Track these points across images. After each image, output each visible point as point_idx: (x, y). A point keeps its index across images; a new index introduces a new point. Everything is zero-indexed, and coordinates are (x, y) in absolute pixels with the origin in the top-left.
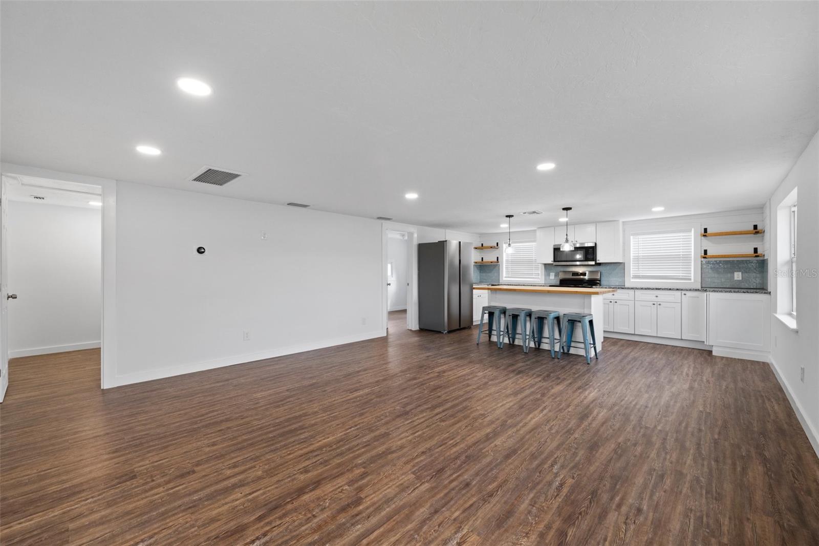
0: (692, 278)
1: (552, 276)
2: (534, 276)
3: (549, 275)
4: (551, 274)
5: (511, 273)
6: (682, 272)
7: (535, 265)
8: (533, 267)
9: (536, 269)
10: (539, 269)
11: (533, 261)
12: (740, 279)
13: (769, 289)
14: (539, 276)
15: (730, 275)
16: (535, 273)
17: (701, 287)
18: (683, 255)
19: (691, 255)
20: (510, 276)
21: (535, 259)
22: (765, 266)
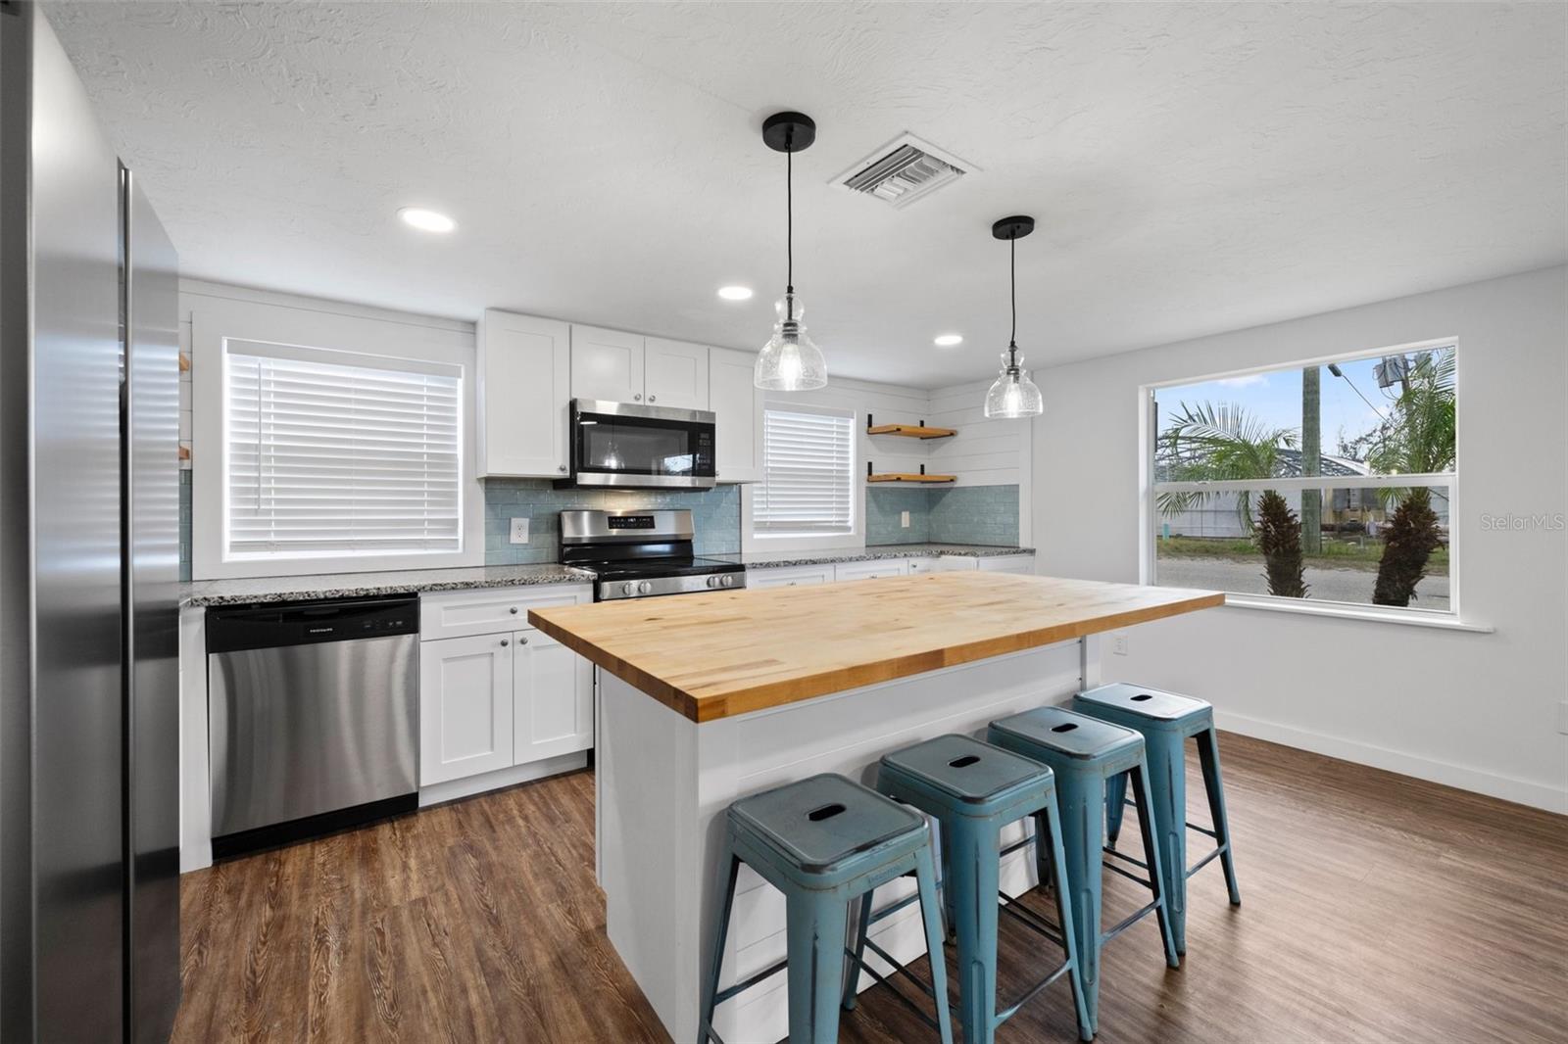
0: (851, 522)
1: (520, 533)
2: (426, 536)
3: (506, 529)
4: (515, 522)
5: (279, 522)
6: (834, 512)
7: (430, 484)
8: (422, 493)
9: (431, 503)
10: (455, 503)
11: (421, 465)
12: (908, 526)
13: (1023, 544)
14: (454, 531)
15: (897, 518)
16: (431, 521)
17: (867, 546)
18: (837, 471)
19: (847, 471)
20: (273, 538)
21: (430, 455)
22: (946, 500)
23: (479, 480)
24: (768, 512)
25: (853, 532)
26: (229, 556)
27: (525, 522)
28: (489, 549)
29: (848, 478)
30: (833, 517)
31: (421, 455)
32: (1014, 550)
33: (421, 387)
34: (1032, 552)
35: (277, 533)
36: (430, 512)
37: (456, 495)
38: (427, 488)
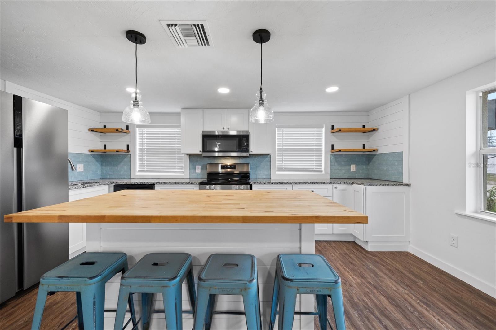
0: (323, 169)
1: (198, 170)
2: (176, 170)
3: (195, 169)
4: (197, 166)
5: (147, 166)
6: (314, 164)
7: (177, 156)
8: (175, 159)
9: (177, 161)
10: (183, 162)
11: (175, 151)
12: (355, 170)
13: (405, 181)
14: (183, 169)
15: (348, 167)
16: (177, 166)
17: (330, 178)
18: (316, 149)
19: (322, 148)
20: (146, 170)
21: (177, 149)
22: (374, 159)
23: (188, 155)
24: (284, 165)
25: (323, 173)
26: (138, 174)
27: (200, 167)
28: (190, 174)
29: (322, 151)
30: (314, 167)
31: (175, 149)
32: (401, 184)
33: (175, 132)
34: (408, 185)
35: (147, 168)
36: (177, 164)
37: (183, 159)
38: (176, 157)
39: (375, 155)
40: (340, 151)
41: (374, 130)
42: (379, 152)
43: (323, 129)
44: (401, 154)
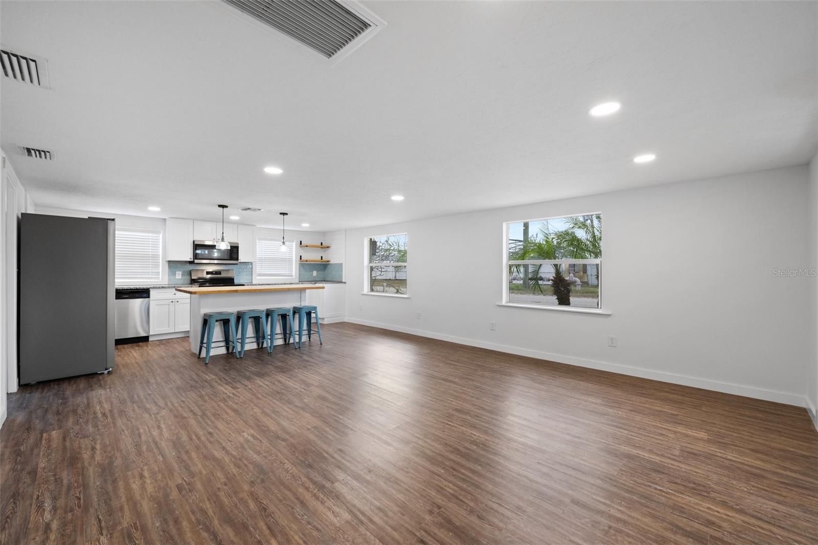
0: (294, 274)
1: (179, 275)
3: (174, 274)
4: (177, 273)
6: (287, 271)
7: (152, 262)
8: (149, 265)
9: (152, 267)
10: (159, 267)
11: (149, 257)
12: (316, 275)
13: (344, 281)
14: (159, 275)
15: (311, 273)
16: (152, 272)
17: (299, 281)
18: (289, 258)
19: (293, 258)
21: (152, 255)
22: (328, 267)
23: (166, 261)
24: (263, 271)
25: (294, 277)
27: (181, 272)
28: (169, 280)
29: (293, 260)
30: (287, 273)
31: (149, 254)
32: (342, 282)
33: (149, 236)
34: (345, 283)
36: (151, 270)
37: (159, 265)
38: (150, 263)
39: (328, 264)
40: (307, 261)
41: (328, 247)
42: (331, 263)
43: (294, 244)
44: (342, 264)
